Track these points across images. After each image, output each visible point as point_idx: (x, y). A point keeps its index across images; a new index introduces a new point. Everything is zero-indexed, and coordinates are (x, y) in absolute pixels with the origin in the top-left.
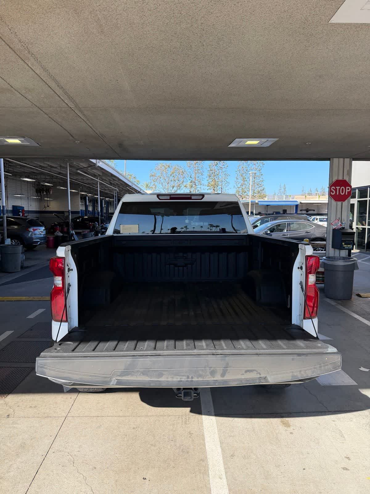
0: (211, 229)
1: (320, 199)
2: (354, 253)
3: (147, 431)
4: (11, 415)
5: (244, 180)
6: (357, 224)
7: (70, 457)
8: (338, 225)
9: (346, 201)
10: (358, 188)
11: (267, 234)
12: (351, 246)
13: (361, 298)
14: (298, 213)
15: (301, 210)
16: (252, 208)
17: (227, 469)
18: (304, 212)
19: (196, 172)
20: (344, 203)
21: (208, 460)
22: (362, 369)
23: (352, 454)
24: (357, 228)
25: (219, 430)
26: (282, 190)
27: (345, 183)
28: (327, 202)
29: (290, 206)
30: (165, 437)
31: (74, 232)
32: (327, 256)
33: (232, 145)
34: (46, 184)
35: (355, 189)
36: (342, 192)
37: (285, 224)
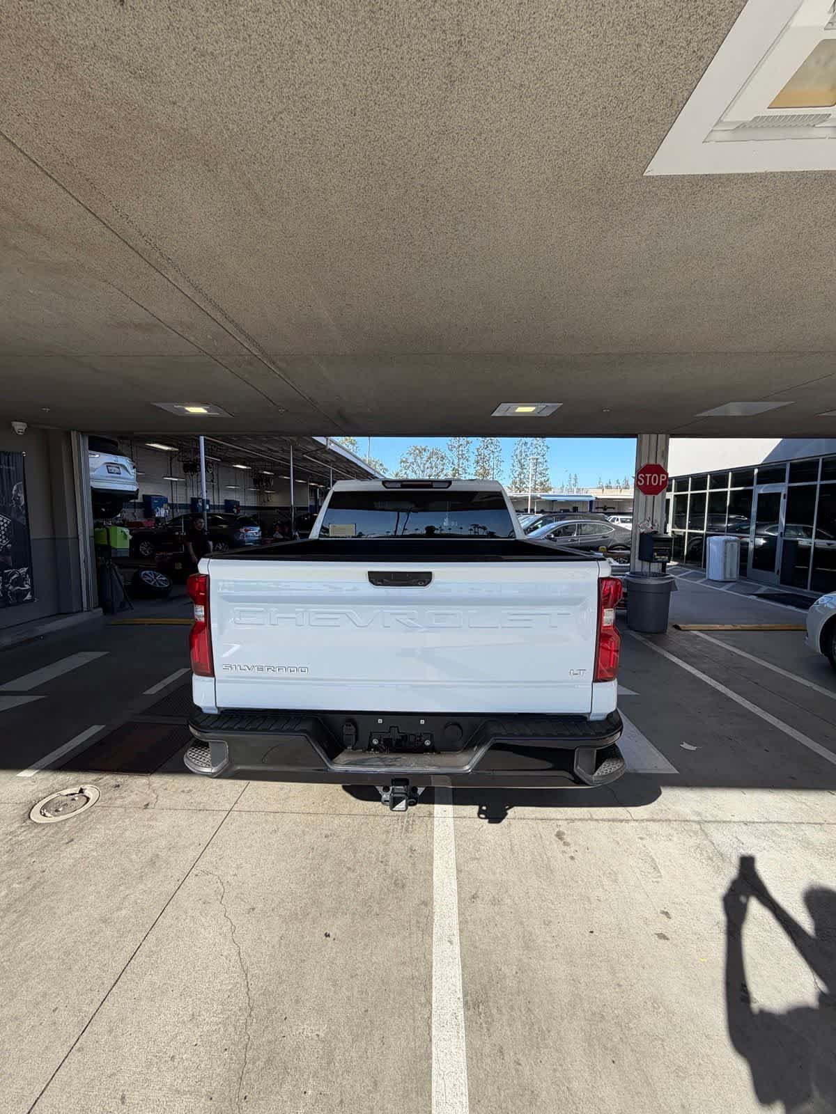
0: (477, 531)
1: (622, 494)
2: (669, 566)
3: (345, 843)
4: (152, 804)
5: (522, 466)
6: (673, 527)
7: (219, 884)
8: (648, 528)
9: (660, 494)
10: (676, 478)
11: (550, 539)
12: (667, 558)
13: (680, 632)
14: (593, 511)
15: (597, 508)
16: (533, 503)
17: (463, 923)
18: (602, 510)
19: (460, 457)
20: (656, 496)
21: (435, 903)
22: (685, 746)
23: (674, 905)
24: (673, 532)
25: (458, 847)
26: (573, 482)
27: (660, 470)
28: (632, 497)
29: (583, 502)
30: (371, 855)
31: (297, 534)
32: (631, 571)
33: (496, 414)
34: (265, 472)
35: (671, 479)
36: (655, 482)
37: (575, 525)
